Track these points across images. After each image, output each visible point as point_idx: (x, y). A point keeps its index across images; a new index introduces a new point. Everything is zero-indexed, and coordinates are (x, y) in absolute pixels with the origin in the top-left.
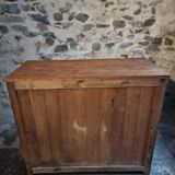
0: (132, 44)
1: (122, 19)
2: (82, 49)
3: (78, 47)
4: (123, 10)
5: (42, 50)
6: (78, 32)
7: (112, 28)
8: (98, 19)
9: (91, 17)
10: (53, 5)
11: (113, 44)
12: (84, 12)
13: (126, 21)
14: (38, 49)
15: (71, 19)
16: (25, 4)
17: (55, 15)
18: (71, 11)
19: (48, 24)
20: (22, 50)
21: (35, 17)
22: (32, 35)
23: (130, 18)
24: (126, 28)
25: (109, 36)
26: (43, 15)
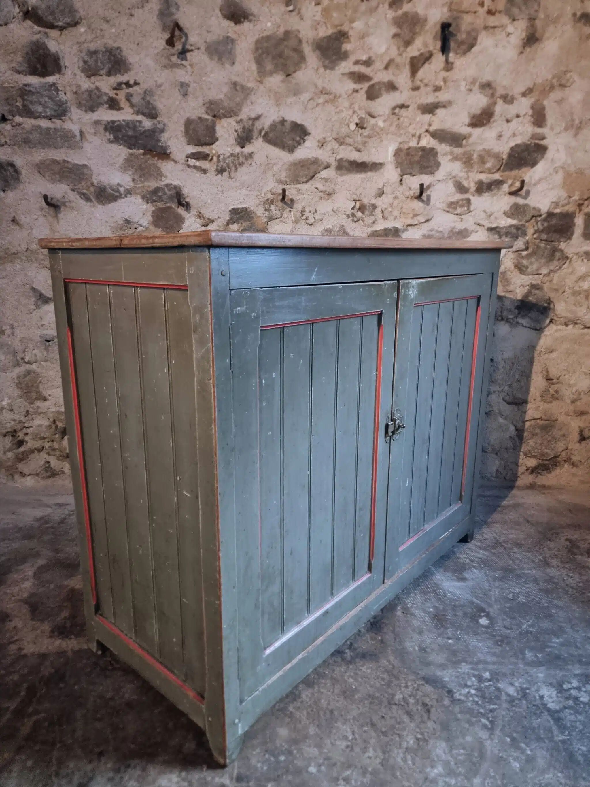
1: (427, 142)
4: (430, 109)
6: (272, 187)
7: (391, 172)
10: (182, 87)
13: (442, 148)
15: (244, 139)
16: (86, 84)
18: (248, 112)
19: (165, 155)
21: (116, 132)
22: (104, 195)
23: (455, 140)
24: (441, 174)
25: (382, 203)
26: (147, 124)
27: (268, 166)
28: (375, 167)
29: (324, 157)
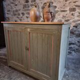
1: (74, 7)
4: (75, 2)
7: (68, 12)
8: (61, 8)
9: (58, 7)
10: (42, 3)
11: (69, 20)
12: (55, 5)
17: (42, 7)
23: (79, 7)
24: (76, 11)
25: (67, 16)
29: (59, 10)
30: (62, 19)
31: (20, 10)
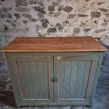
0: (105, 30)
1: (98, 11)
2: (66, 31)
3: (63, 30)
4: (100, 4)
5: (40, 31)
6: (64, 19)
7: (90, 17)
8: (79, 10)
9: (74, 9)
11: (89, 29)
12: (70, 5)
13: (102, 12)
14: (38, 29)
15: (60, 10)
17: (49, 7)
18: (60, 5)
19: (45, 13)
20: (27, 30)
21: (36, 9)
22: (34, 20)
23: (105, 10)
24: (101, 17)
25: (87, 23)
26: (41, 7)
27: (64, 15)
28: (86, 16)
29: (75, 13)
30: (80, 27)
31: (10, 9)
